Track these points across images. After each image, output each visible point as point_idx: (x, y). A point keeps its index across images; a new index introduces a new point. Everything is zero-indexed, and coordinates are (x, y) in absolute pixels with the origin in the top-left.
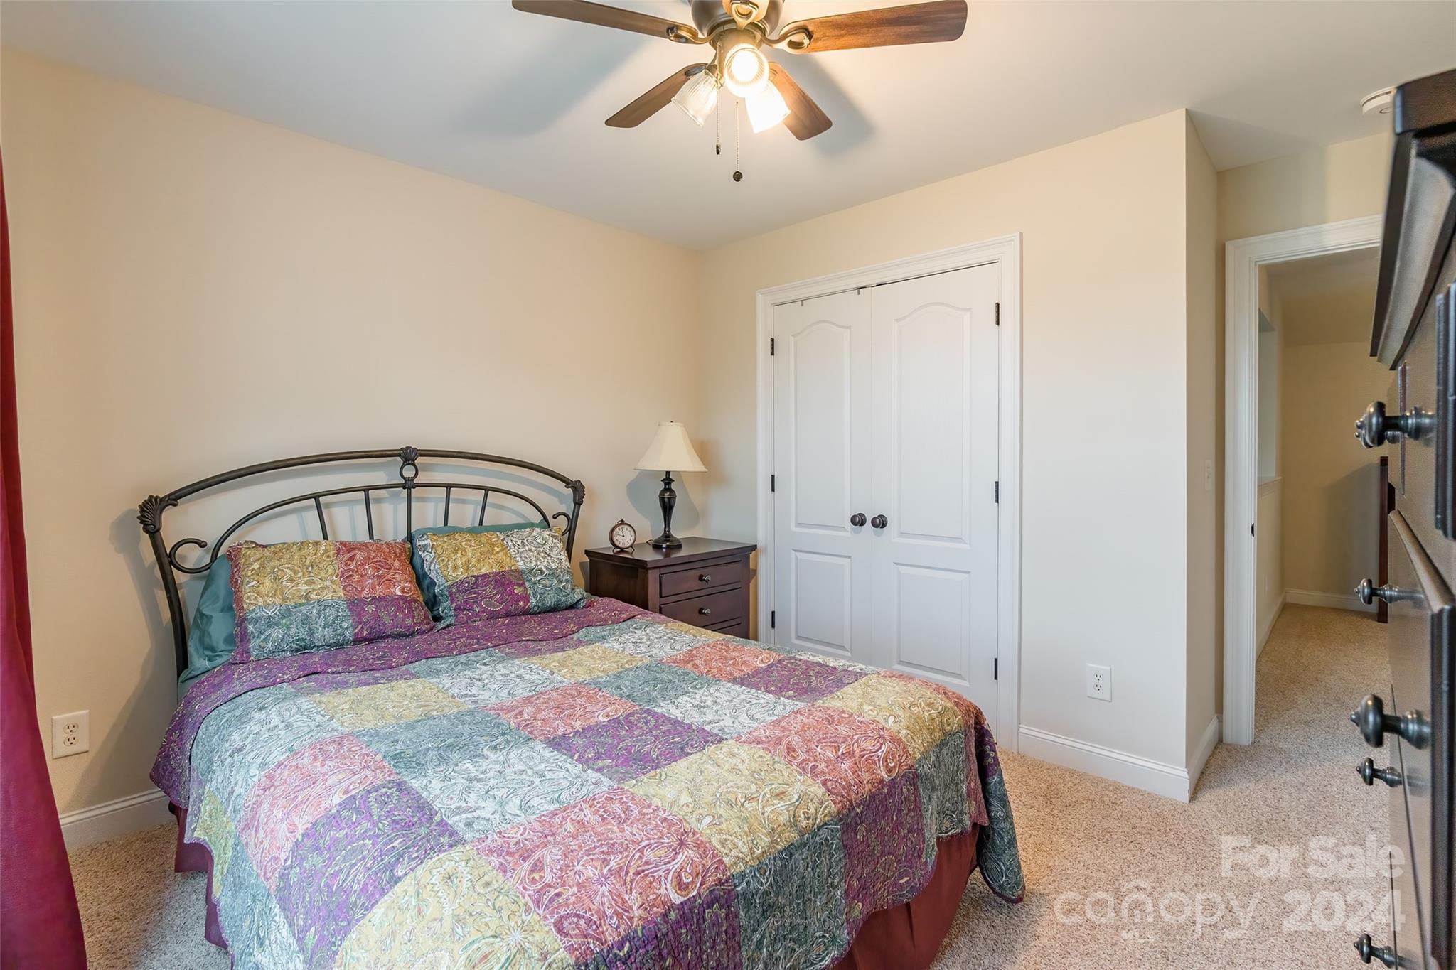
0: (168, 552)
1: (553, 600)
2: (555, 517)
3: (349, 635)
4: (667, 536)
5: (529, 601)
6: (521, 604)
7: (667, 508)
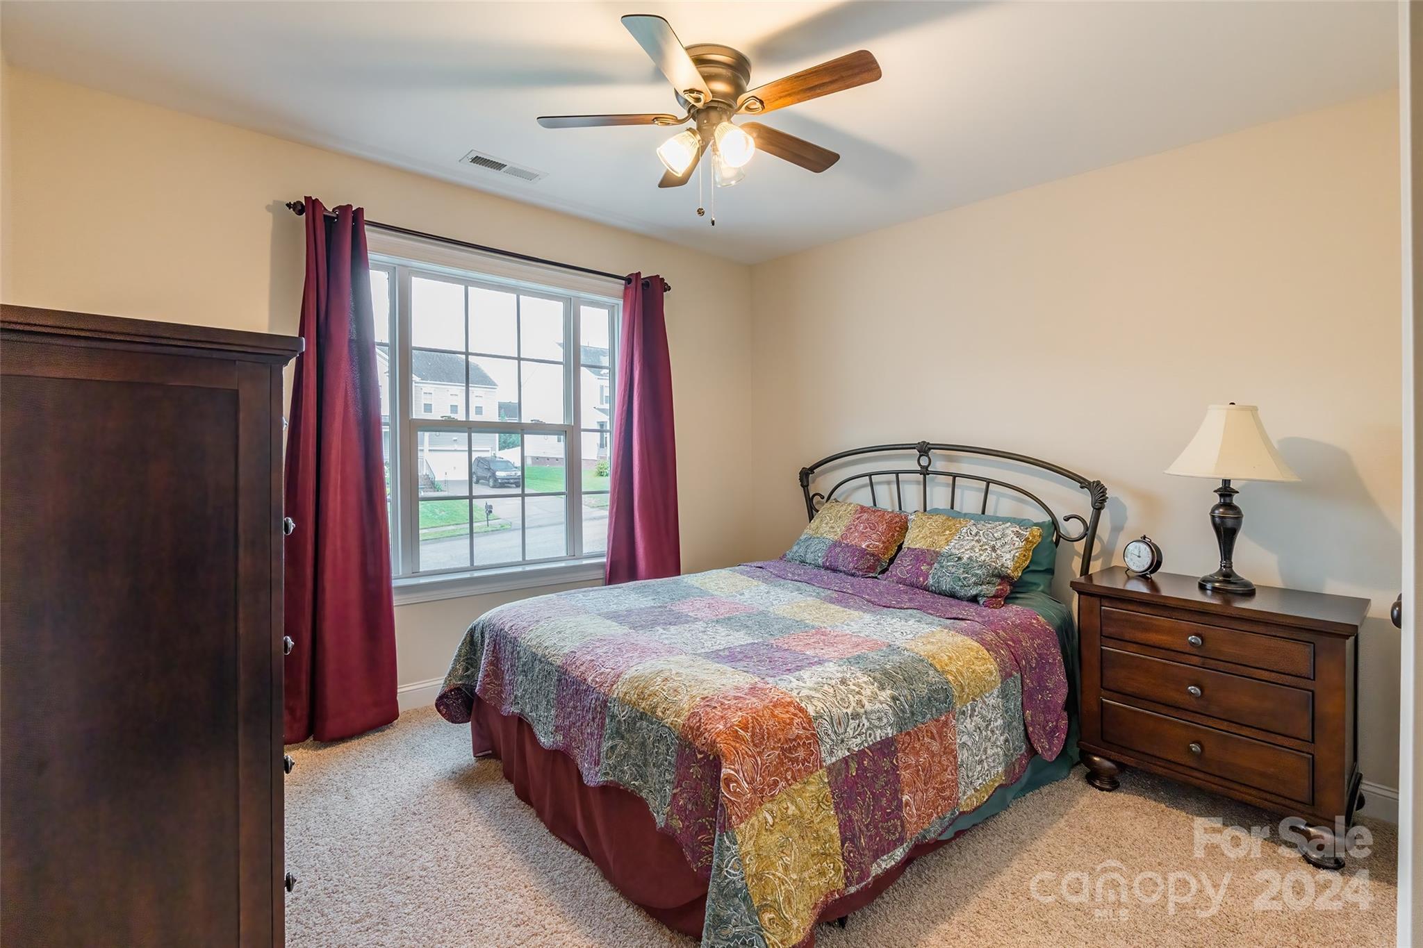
0: (811, 496)
1: (948, 586)
2: (1067, 519)
3: (820, 561)
4: (1227, 575)
5: (927, 579)
6: (921, 579)
7: (1226, 534)
